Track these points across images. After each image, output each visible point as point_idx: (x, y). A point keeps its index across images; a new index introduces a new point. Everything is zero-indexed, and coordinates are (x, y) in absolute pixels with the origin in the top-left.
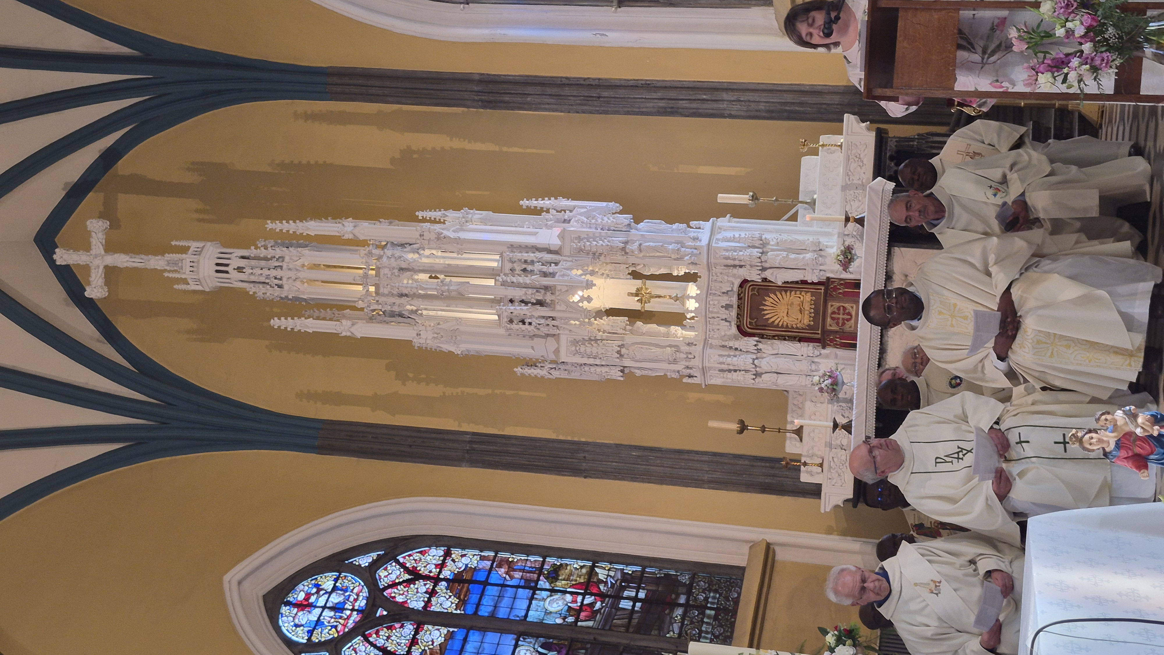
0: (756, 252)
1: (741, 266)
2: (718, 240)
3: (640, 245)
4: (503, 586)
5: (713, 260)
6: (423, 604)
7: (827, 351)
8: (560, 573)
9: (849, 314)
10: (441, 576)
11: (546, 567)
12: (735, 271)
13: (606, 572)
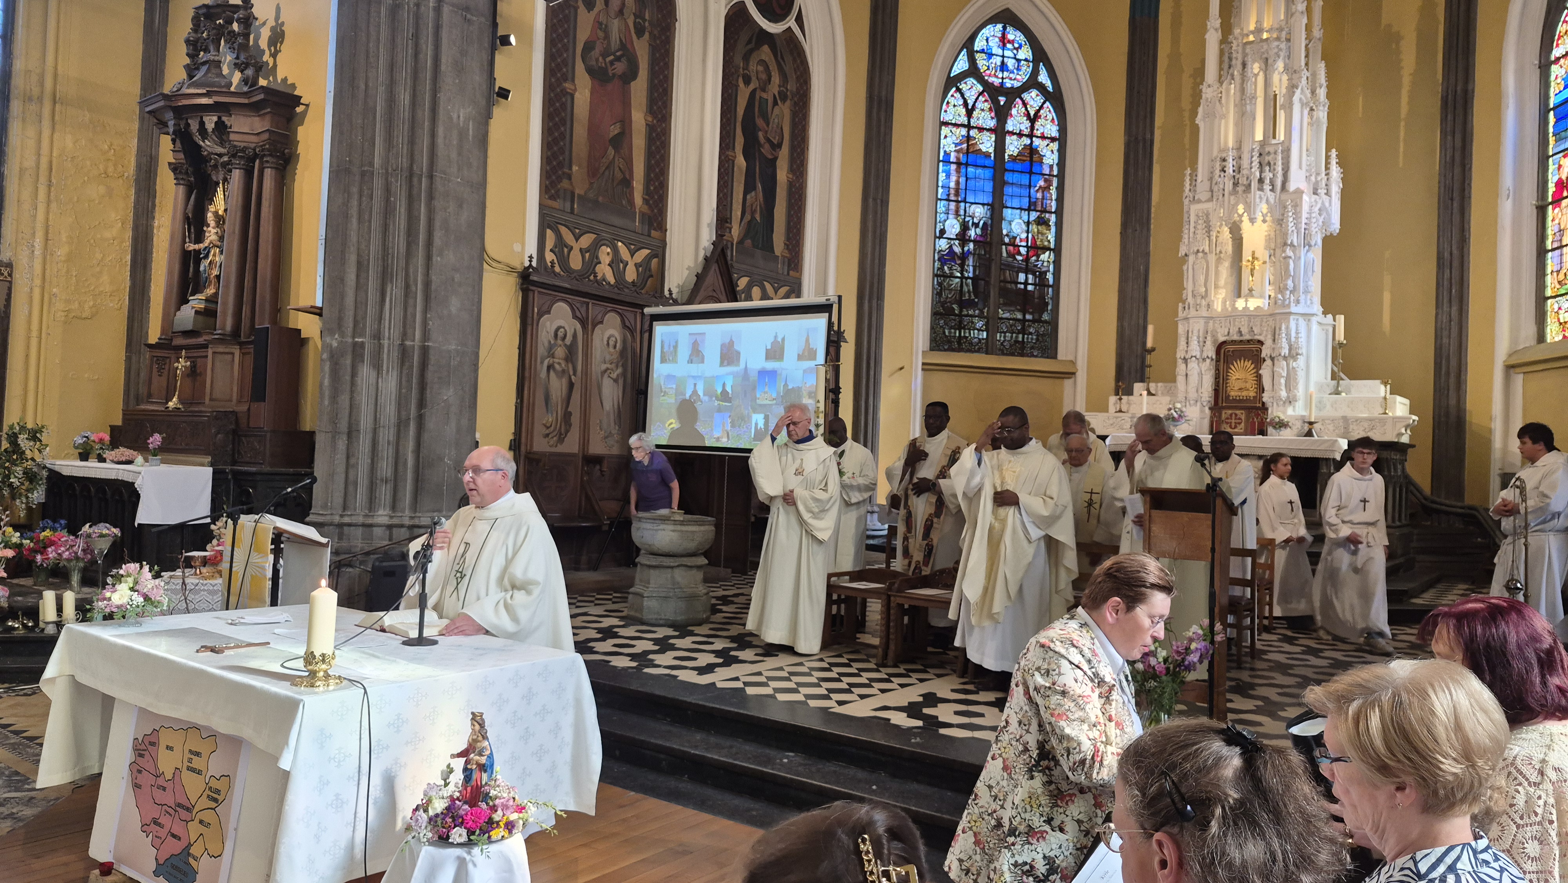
0: (1285, 351)
1: (1274, 340)
2: (1297, 320)
3: (1290, 257)
4: (1030, 186)
5: (1278, 317)
6: (1011, 129)
7: (1207, 411)
8: (1044, 227)
9: (1235, 427)
10: (1034, 139)
11: (1047, 215)
12: (1270, 336)
13: (1046, 259)
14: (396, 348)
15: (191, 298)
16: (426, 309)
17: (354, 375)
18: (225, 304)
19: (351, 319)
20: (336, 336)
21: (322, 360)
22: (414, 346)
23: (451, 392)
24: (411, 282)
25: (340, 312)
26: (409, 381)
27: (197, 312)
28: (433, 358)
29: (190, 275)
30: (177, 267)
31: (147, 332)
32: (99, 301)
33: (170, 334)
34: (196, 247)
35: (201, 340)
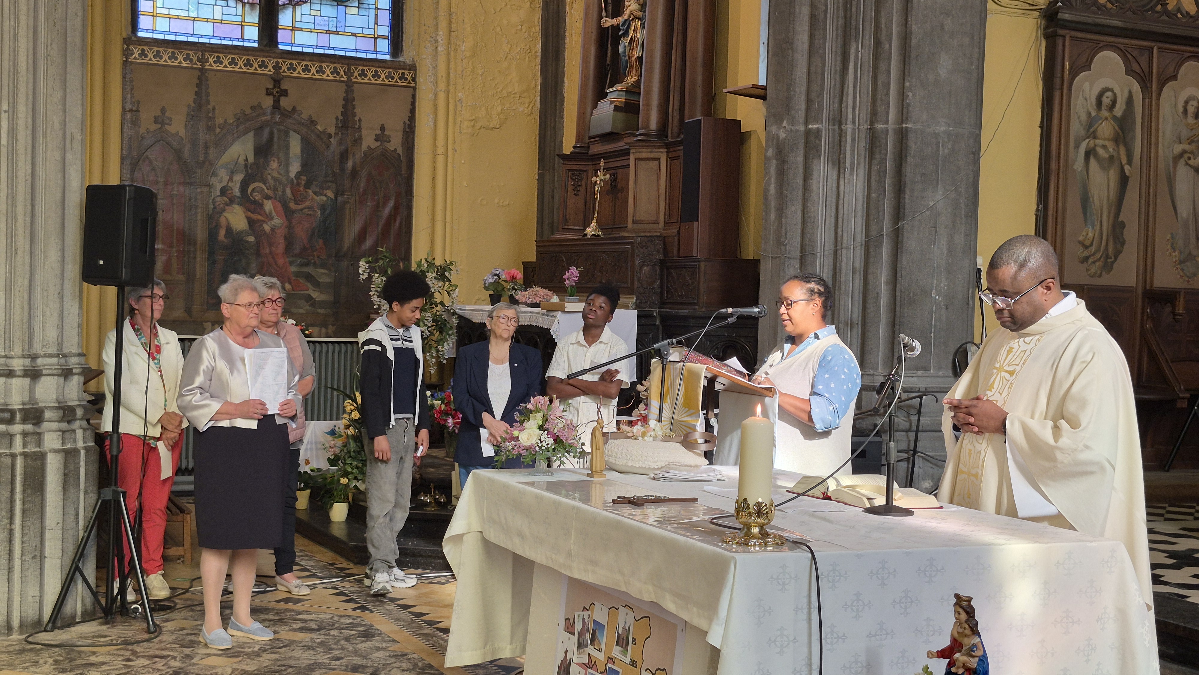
14: (863, 135)
15: (608, 91)
16: (904, 75)
17: (807, 176)
18: (648, 93)
19: (803, 97)
20: (785, 124)
21: (766, 158)
22: (887, 130)
23: (939, 194)
24: (883, 38)
25: (788, 89)
26: (881, 181)
27: (616, 108)
28: (913, 145)
29: (608, 62)
30: (593, 50)
31: (561, 142)
32: (508, 105)
33: (587, 141)
34: (614, 22)
35: (621, 145)
